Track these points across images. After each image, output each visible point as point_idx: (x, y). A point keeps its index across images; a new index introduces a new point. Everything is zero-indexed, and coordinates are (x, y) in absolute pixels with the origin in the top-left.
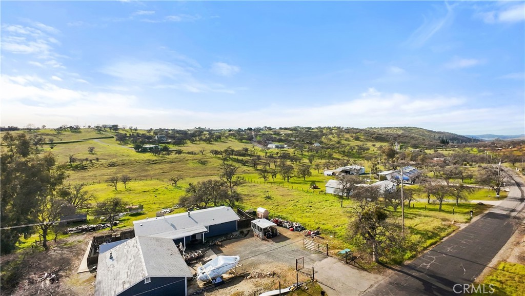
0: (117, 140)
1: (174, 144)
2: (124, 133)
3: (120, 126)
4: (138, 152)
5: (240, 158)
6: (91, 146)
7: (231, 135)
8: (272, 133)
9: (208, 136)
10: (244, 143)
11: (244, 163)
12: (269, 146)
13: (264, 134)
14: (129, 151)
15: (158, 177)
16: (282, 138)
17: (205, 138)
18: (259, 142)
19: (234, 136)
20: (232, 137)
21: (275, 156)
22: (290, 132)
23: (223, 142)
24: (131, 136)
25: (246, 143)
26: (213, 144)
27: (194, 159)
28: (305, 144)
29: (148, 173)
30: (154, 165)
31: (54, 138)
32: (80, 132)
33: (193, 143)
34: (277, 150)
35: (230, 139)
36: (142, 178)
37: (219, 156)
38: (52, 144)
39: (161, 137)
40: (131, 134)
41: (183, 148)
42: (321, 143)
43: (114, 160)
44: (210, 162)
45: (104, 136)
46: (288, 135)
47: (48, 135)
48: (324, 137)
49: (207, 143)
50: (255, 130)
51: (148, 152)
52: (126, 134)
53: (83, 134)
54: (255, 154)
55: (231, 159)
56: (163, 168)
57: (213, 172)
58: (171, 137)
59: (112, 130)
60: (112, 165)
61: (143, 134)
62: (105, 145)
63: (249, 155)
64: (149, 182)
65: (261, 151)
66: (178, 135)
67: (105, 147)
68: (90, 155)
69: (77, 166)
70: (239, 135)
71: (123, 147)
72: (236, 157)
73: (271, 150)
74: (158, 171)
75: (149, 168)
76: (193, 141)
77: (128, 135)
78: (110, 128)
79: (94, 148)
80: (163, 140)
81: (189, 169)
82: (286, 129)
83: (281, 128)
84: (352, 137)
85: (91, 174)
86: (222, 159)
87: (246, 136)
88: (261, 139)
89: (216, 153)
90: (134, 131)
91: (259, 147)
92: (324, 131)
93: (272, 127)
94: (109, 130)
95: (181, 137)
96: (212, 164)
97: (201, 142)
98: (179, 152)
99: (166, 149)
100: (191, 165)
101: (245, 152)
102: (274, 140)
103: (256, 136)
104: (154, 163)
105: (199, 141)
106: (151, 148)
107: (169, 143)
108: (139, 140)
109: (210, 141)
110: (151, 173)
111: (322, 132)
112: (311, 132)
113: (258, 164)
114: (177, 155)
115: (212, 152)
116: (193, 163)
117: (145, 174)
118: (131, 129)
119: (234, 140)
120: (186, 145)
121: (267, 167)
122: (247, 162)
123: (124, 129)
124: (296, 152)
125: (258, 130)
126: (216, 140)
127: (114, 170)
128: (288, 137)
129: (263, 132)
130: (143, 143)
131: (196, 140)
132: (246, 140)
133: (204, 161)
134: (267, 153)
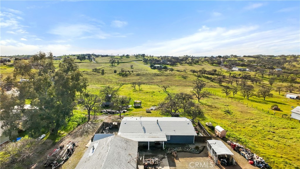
0: (143, 62)
1: (171, 65)
3: (146, 55)
4: (152, 69)
5: (210, 76)
6: (132, 64)
7: (206, 60)
8: (237, 60)
9: (190, 61)
10: (214, 66)
11: (212, 80)
12: (233, 69)
13: (230, 60)
14: (147, 68)
15: (158, 84)
16: (245, 63)
17: (188, 62)
18: (226, 66)
19: (208, 61)
20: (206, 62)
21: (238, 76)
22: (252, 59)
23: (200, 65)
24: (150, 60)
25: (216, 66)
26: (193, 66)
27: (180, 75)
28: (266, 69)
29: (154, 81)
30: (157, 77)
31: (119, 60)
32: (129, 58)
33: (181, 65)
34: (239, 72)
35: (205, 63)
36: (150, 83)
37: (195, 74)
38: (118, 63)
39: (164, 61)
40: (150, 59)
41: (175, 68)
42: (284, 68)
43: (139, 72)
44: (189, 78)
45: (138, 60)
46: (251, 61)
47: (117, 59)
48: (287, 63)
49: (190, 65)
50: (223, 57)
51: (157, 69)
52: (148, 59)
53: (130, 58)
54: (222, 74)
55: (203, 77)
56: (161, 79)
57: (190, 84)
58: (169, 61)
59: (142, 57)
60: (138, 75)
61: (155, 59)
62: (138, 64)
63: (217, 75)
64: (153, 86)
65: (226, 72)
66: (173, 60)
67: (138, 66)
68: (131, 69)
69: (124, 74)
70: (211, 61)
71: (146, 65)
72: (207, 75)
73: (235, 72)
74: (159, 80)
75: (155, 78)
76: (181, 64)
77: (149, 59)
78: (141, 56)
79: (132, 65)
80: (165, 63)
81: (176, 81)
82: (249, 57)
83: (245, 56)
85: (128, 78)
86: (197, 76)
87: (216, 62)
88: (228, 64)
89: (194, 72)
90: (152, 57)
91: (225, 70)
92: (288, 59)
93: (237, 55)
94: (141, 57)
95: (175, 61)
96: (190, 78)
97: (186, 64)
98: (172, 70)
99: (165, 68)
100: (177, 78)
101: (214, 73)
102: (238, 65)
103: (224, 61)
104: (158, 75)
105: (185, 63)
106: (158, 67)
107: (168, 64)
108: (153, 62)
109: (191, 64)
110: (155, 81)
111: (286, 59)
112: (273, 59)
113: (223, 82)
114: (171, 72)
115: (191, 71)
116: (178, 77)
117: (152, 81)
118: (150, 56)
119: (207, 64)
120: (177, 66)
121: (230, 84)
122: (214, 79)
123: (147, 56)
124: (257, 75)
125: (226, 57)
126: (195, 64)
127: (138, 77)
128: (251, 62)
129: (229, 59)
130: (155, 64)
131: (183, 63)
132: (216, 64)
133: (186, 77)
134: (230, 74)
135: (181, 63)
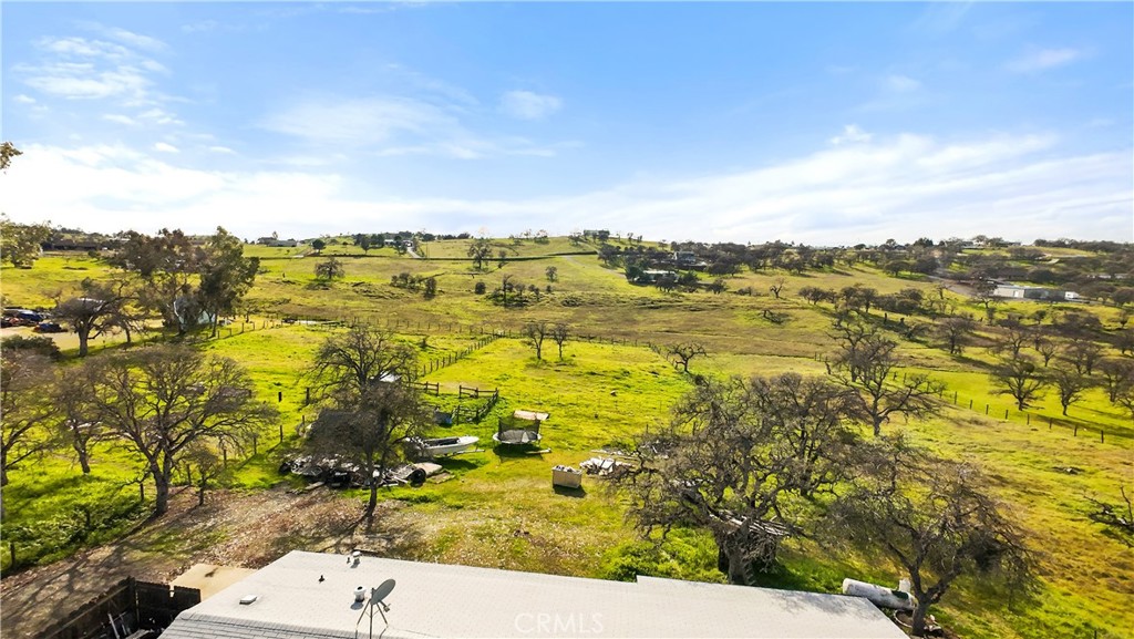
0: (600, 259)
1: (712, 271)
2: (615, 245)
3: (613, 234)
4: (632, 283)
5: (895, 317)
6: (551, 265)
8: (1009, 255)
9: (797, 257)
10: (904, 278)
11: (911, 335)
12: (1001, 291)
13: (975, 258)
14: (616, 281)
15: (651, 341)
16: (1053, 270)
17: (787, 261)
18: (959, 280)
23: (838, 272)
24: (627, 252)
25: (911, 278)
27: (753, 308)
29: (635, 328)
30: (652, 312)
32: (547, 243)
33: (756, 273)
37: (824, 304)
38: (503, 260)
39: (684, 256)
40: (629, 247)
41: (733, 283)
43: (578, 293)
44: (797, 319)
45: (581, 251)
47: (502, 245)
49: (794, 274)
50: (942, 245)
51: (652, 284)
52: (619, 248)
53: (550, 245)
54: (947, 311)
55: (866, 316)
56: (669, 322)
57: (802, 347)
58: (707, 257)
59: (597, 241)
61: (650, 249)
62: (579, 266)
63: (923, 312)
65: (968, 303)
66: (723, 253)
67: (578, 271)
68: (547, 282)
70: (889, 258)
71: (609, 271)
72: (881, 313)
73: (1011, 304)
74: (657, 326)
75: (640, 318)
76: (756, 268)
77: (622, 250)
78: (595, 236)
79: (555, 269)
80: (687, 262)
81: (736, 330)
83: (1040, 243)
86: (833, 316)
87: (912, 261)
88: (966, 271)
89: (817, 295)
90: (635, 243)
91: (958, 294)
93: (1005, 240)
94: (592, 240)
95: (729, 259)
96: (800, 323)
97: (778, 270)
98: (717, 288)
99: (690, 282)
100: (741, 321)
101: (910, 303)
102: (1016, 276)
104: (654, 306)
105: (772, 267)
106: (658, 276)
107: (701, 269)
108: (638, 260)
109: (800, 269)
110: (641, 328)
114: (711, 294)
115: (804, 293)
116: (747, 315)
117: (628, 329)
118: (630, 239)
119: (872, 270)
120: (739, 275)
122: (920, 330)
123: (618, 240)
125: (952, 248)
126: (818, 268)
127: (569, 313)
128: (1078, 267)
129: (967, 253)
130: (647, 265)
131: (764, 266)
132: (912, 271)
133: (780, 315)
134: (991, 311)
135: (758, 267)
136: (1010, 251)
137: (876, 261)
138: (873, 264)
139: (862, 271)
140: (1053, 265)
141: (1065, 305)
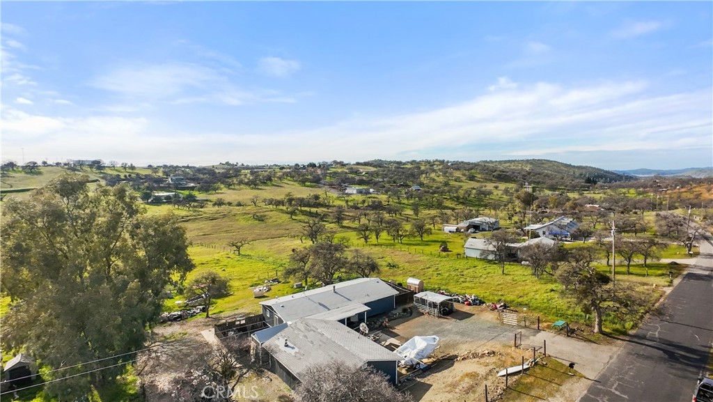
1: (200, 190)
2: (116, 173)
3: (106, 163)
7: (287, 174)
8: (347, 171)
9: (250, 177)
10: (308, 186)
12: (348, 191)
13: (335, 173)
16: (364, 178)
17: (246, 180)
18: (331, 185)
20: (289, 178)
22: (372, 169)
23: (276, 186)
25: (311, 186)
26: (261, 189)
28: (399, 187)
32: (40, 173)
33: (230, 189)
39: (177, 180)
42: (421, 184)
46: (371, 174)
48: (424, 175)
49: (252, 188)
51: (164, 203)
52: (119, 175)
53: (47, 176)
54: (331, 204)
58: (193, 180)
59: (94, 170)
61: (147, 175)
63: (321, 205)
65: (338, 198)
70: (299, 175)
76: (229, 186)
77: (122, 177)
78: (90, 166)
80: (182, 184)
83: (358, 164)
84: (464, 175)
87: (310, 177)
88: (333, 180)
91: (333, 194)
92: (423, 167)
93: (345, 162)
94: (89, 169)
95: (209, 179)
97: (242, 186)
99: (191, 198)
101: (315, 202)
102: (352, 182)
105: (238, 184)
107: (192, 189)
108: (144, 185)
109: (255, 185)
111: (420, 168)
112: (403, 168)
115: (264, 201)
118: (125, 167)
119: (293, 183)
120: (220, 191)
123: (113, 167)
124: (391, 200)
125: (324, 167)
126: (264, 184)
128: (372, 176)
129: (333, 170)
131: (234, 184)
132: (311, 182)
133: (261, 216)
134: (347, 201)
136: (348, 169)
137: (293, 177)
138: (292, 179)
139: (287, 184)
140: (363, 176)
141: (370, 196)
